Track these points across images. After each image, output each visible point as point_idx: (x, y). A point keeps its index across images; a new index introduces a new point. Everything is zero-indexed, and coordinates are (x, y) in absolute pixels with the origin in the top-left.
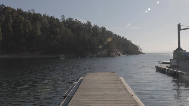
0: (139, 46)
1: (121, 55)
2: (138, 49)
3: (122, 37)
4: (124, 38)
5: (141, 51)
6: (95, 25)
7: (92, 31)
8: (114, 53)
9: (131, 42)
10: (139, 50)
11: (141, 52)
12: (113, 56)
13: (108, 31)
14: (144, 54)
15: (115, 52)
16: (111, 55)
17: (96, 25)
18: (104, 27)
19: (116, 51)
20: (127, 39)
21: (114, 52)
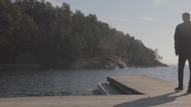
0: (157, 52)
1: (125, 66)
2: (155, 57)
3: (125, 34)
4: (129, 36)
5: (160, 61)
6: (77, 11)
7: (71, 21)
8: (112, 63)
9: (142, 44)
10: (157, 58)
11: (160, 63)
12: (110, 68)
13: (101, 22)
14: (165, 66)
15: (114, 61)
16: (107, 66)
17: (80, 12)
18: (95, 15)
19: (116, 60)
20: (135, 39)
21: (111, 60)
